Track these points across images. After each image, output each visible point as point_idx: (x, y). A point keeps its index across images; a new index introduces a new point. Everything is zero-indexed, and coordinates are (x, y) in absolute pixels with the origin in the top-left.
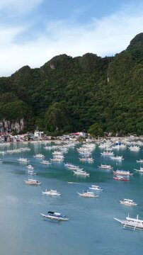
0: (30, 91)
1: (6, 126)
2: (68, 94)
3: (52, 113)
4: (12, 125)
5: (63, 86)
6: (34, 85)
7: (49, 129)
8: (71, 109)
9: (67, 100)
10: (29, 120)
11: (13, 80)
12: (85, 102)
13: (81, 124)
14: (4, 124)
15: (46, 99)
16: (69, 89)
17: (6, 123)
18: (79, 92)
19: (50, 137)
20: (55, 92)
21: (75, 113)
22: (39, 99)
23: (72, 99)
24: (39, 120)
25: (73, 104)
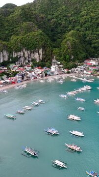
0: (49, 17)
1: (26, 55)
2: (82, 20)
3: (68, 42)
4: (32, 55)
5: (78, 12)
6: (53, 11)
7: (65, 59)
8: (85, 35)
9: (81, 26)
10: (47, 50)
11: (35, 6)
12: (97, 28)
13: (93, 50)
14: (24, 54)
15: (63, 25)
16: (83, 16)
17: (26, 53)
18: (92, 18)
19: (66, 71)
20: (71, 19)
21: (88, 38)
22: (57, 24)
23: (86, 25)
24: (56, 50)
25: (86, 30)
